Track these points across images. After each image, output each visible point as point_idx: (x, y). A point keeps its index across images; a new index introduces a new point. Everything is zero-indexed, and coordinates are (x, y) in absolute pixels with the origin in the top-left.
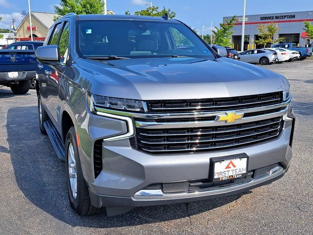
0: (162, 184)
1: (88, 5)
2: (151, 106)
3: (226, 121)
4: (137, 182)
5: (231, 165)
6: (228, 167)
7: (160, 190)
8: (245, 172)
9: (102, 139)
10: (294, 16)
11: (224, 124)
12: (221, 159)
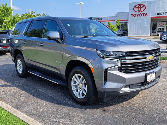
0: (130, 85)
1: (5, 10)
2: (127, 54)
3: (150, 59)
4: (122, 85)
5: (151, 76)
6: (150, 77)
7: (129, 88)
8: (154, 79)
9: (108, 69)
10: (101, 19)
11: (149, 60)
12: (149, 74)
